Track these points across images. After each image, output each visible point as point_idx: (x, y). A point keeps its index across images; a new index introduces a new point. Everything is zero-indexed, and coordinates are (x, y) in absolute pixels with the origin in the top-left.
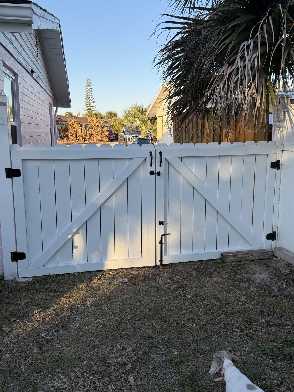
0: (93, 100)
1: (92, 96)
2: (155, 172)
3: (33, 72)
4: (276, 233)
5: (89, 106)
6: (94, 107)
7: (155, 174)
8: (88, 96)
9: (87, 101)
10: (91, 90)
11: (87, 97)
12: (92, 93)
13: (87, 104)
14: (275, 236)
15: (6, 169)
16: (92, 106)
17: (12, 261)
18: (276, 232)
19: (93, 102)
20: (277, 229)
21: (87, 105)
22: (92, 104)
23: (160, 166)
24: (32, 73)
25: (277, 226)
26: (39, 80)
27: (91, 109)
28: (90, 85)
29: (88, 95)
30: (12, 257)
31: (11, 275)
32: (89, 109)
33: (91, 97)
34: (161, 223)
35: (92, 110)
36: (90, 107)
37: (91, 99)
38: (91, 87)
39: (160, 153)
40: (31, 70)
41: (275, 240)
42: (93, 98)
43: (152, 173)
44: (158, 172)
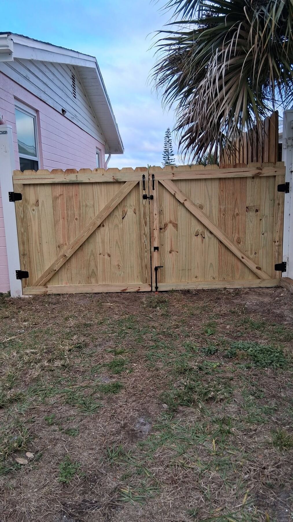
0: (173, 153)
1: (171, 148)
2: (148, 196)
3: (63, 111)
4: (286, 264)
5: (167, 159)
6: (173, 161)
7: (149, 198)
8: (167, 149)
9: (165, 154)
10: (170, 141)
11: (165, 150)
12: (171, 145)
13: (166, 157)
14: (286, 267)
15: (9, 192)
16: (171, 160)
17: (17, 279)
18: (286, 262)
19: (173, 155)
20: (288, 259)
21: (165, 159)
22: (171, 157)
23: (153, 189)
24: (63, 113)
25: (288, 256)
26: (77, 121)
27: (169, 163)
28: (169, 136)
29: (167, 147)
30: (17, 275)
31: (16, 292)
32: (167, 163)
33: (169, 149)
34: (156, 248)
35: (171, 163)
36: (168, 161)
37: (170, 151)
38: (170, 138)
39: (153, 176)
40: (62, 109)
41: (286, 271)
42: (172, 150)
43: (145, 197)
44: (151, 196)
